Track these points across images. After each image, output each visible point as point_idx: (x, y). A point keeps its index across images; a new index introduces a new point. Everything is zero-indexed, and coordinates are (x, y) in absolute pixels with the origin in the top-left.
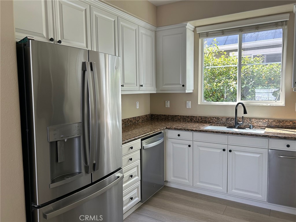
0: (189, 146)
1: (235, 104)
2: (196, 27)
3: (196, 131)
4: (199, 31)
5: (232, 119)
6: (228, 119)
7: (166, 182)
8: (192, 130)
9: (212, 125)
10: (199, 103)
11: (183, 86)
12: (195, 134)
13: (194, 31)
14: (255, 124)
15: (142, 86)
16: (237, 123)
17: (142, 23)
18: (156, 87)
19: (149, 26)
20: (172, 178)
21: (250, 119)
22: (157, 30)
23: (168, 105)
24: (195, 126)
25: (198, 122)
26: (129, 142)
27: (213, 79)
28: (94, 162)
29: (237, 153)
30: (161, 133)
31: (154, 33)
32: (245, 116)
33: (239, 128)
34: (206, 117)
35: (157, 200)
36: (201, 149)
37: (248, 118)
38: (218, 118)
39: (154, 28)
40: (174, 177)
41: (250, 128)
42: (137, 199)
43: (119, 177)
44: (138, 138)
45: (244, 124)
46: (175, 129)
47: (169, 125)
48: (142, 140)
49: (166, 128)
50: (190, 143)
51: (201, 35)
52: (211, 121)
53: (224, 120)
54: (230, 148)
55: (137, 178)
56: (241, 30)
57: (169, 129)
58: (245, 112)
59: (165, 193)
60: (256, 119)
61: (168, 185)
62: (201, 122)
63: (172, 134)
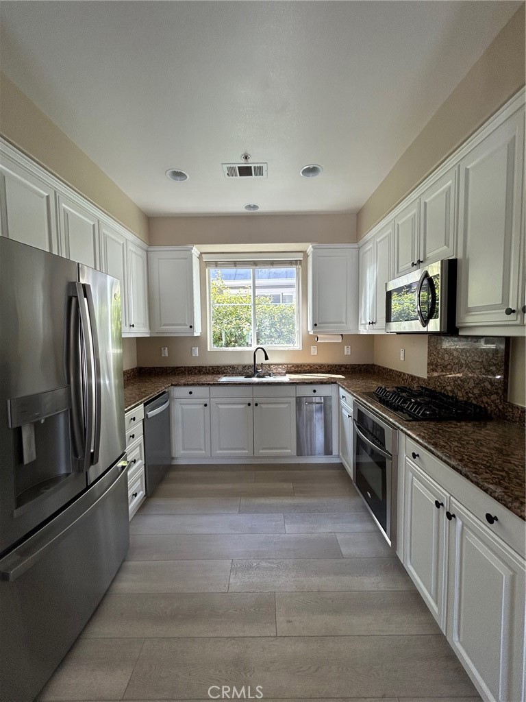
0: (206, 405)
1: (253, 349)
2: (201, 253)
3: (214, 385)
4: (206, 258)
5: (250, 366)
6: (244, 367)
7: (173, 458)
8: (209, 384)
9: (226, 376)
10: (209, 350)
11: (191, 327)
12: (213, 388)
13: (200, 257)
14: (275, 371)
15: (133, 326)
16: (256, 371)
17: (130, 236)
18: (150, 329)
19: (138, 241)
20: (182, 452)
21: (269, 365)
22: (150, 249)
23: (166, 352)
24: (208, 379)
25: (208, 373)
26: (129, 410)
27: (220, 319)
28: (92, 451)
29: (264, 406)
30: (164, 392)
31: (145, 253)
32: (267, 362)
33: (259, 377)
34: (218, 367)
35: (166, 487)
36: (220, 406)
37: (266, 365)
38: (233, 367)
39: (145, 246)
40: (184, 449)
41: (270, 375)
42: (141, 492)
43: (125, 467)
44: (141, 403)
45: (263, 372)
46: (185, 385)
47: (175, 380)
48: (145, 405)
49: (172, 385)
50: (206, 401)
51: (208, 264)
52: (225, 371)
53: (240, 369)
54: (256, 400)
55: (140, 462)
56: (255, 263)
57: (175, 385)
58: (267, 358)
59: (173, 474)
60: (275, 365)
61: (175, 462)
62: (213, 373)
63: (180, 392)
